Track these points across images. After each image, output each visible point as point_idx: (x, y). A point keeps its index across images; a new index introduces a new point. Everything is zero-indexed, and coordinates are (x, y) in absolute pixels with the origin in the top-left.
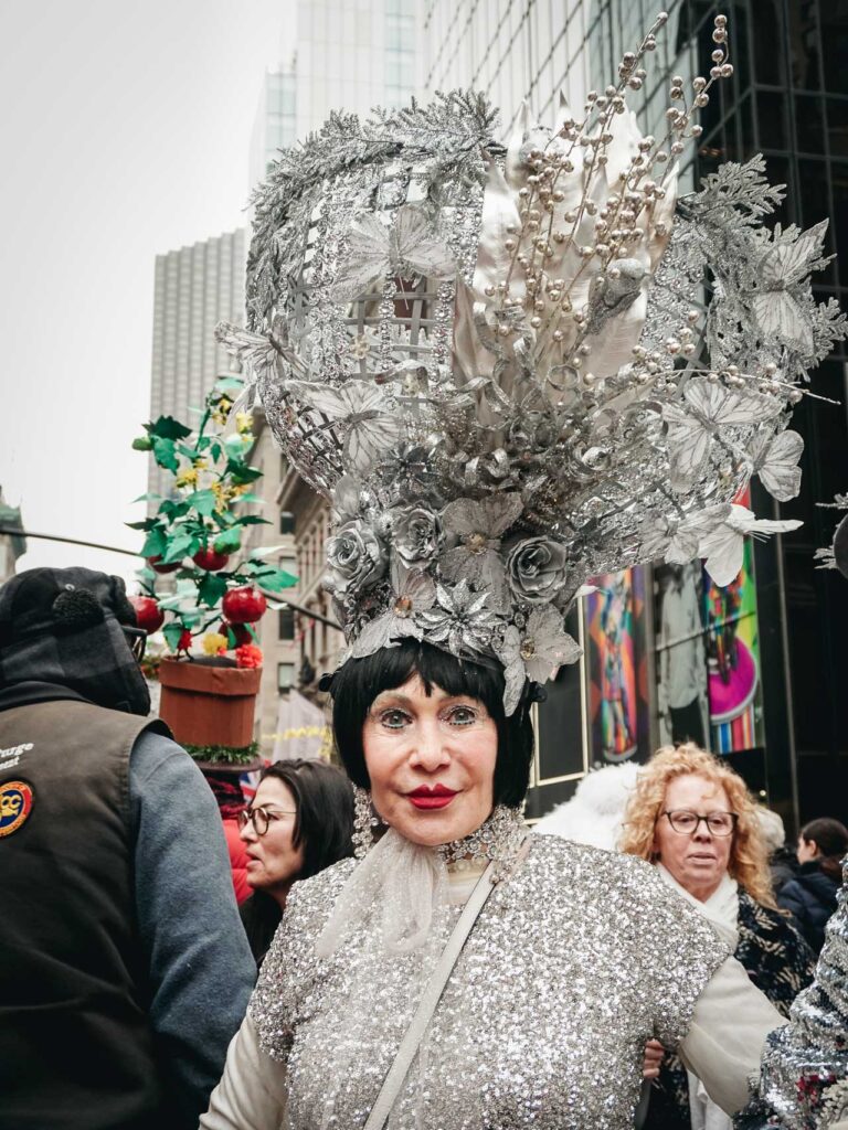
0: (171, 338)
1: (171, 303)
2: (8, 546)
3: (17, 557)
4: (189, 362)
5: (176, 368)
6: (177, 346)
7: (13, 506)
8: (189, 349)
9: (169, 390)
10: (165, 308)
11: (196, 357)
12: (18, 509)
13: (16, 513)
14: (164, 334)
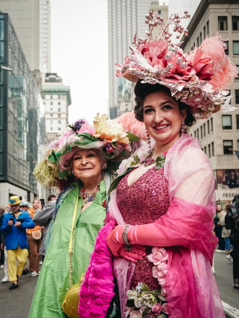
0: (115, 27)
1: (114, 15)
2: (66, 100)
3: (68, 106)
4: (122, 35)
5: (117, 39)
6: (117, 30)
7: (67, 86)
8: (122, 31)
9: (115, 47)
10: (112, 16)
11: (124, 34)
12: (69, 87)
13: (68, 88)
14: (112, 26)
